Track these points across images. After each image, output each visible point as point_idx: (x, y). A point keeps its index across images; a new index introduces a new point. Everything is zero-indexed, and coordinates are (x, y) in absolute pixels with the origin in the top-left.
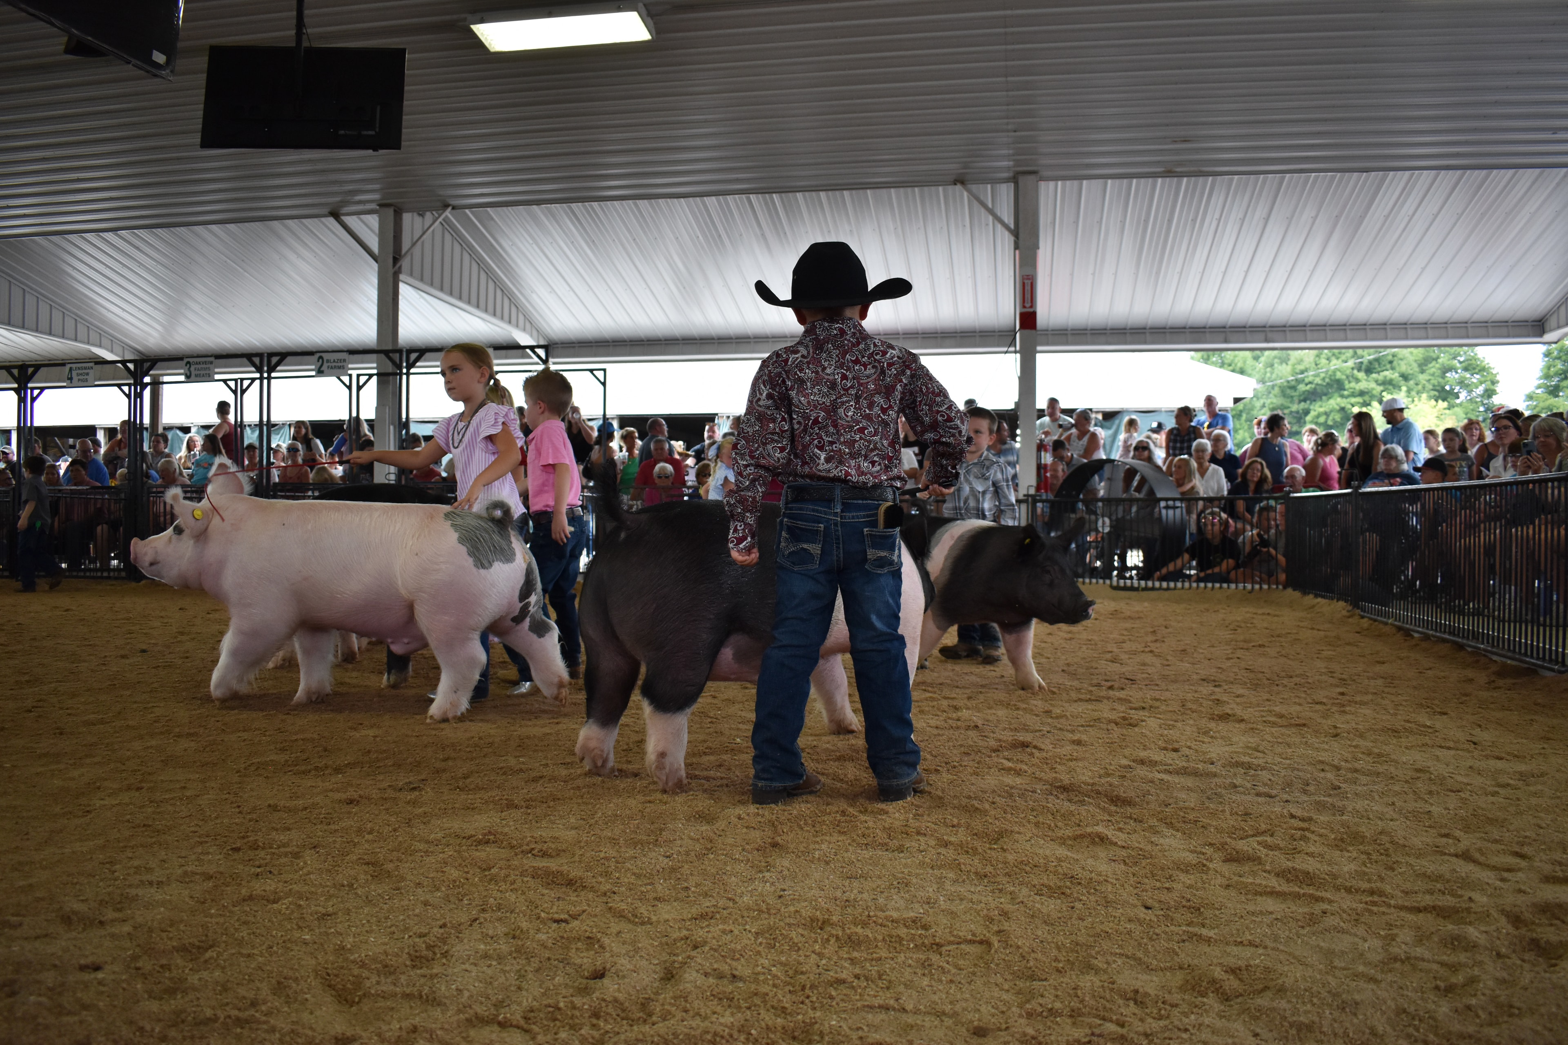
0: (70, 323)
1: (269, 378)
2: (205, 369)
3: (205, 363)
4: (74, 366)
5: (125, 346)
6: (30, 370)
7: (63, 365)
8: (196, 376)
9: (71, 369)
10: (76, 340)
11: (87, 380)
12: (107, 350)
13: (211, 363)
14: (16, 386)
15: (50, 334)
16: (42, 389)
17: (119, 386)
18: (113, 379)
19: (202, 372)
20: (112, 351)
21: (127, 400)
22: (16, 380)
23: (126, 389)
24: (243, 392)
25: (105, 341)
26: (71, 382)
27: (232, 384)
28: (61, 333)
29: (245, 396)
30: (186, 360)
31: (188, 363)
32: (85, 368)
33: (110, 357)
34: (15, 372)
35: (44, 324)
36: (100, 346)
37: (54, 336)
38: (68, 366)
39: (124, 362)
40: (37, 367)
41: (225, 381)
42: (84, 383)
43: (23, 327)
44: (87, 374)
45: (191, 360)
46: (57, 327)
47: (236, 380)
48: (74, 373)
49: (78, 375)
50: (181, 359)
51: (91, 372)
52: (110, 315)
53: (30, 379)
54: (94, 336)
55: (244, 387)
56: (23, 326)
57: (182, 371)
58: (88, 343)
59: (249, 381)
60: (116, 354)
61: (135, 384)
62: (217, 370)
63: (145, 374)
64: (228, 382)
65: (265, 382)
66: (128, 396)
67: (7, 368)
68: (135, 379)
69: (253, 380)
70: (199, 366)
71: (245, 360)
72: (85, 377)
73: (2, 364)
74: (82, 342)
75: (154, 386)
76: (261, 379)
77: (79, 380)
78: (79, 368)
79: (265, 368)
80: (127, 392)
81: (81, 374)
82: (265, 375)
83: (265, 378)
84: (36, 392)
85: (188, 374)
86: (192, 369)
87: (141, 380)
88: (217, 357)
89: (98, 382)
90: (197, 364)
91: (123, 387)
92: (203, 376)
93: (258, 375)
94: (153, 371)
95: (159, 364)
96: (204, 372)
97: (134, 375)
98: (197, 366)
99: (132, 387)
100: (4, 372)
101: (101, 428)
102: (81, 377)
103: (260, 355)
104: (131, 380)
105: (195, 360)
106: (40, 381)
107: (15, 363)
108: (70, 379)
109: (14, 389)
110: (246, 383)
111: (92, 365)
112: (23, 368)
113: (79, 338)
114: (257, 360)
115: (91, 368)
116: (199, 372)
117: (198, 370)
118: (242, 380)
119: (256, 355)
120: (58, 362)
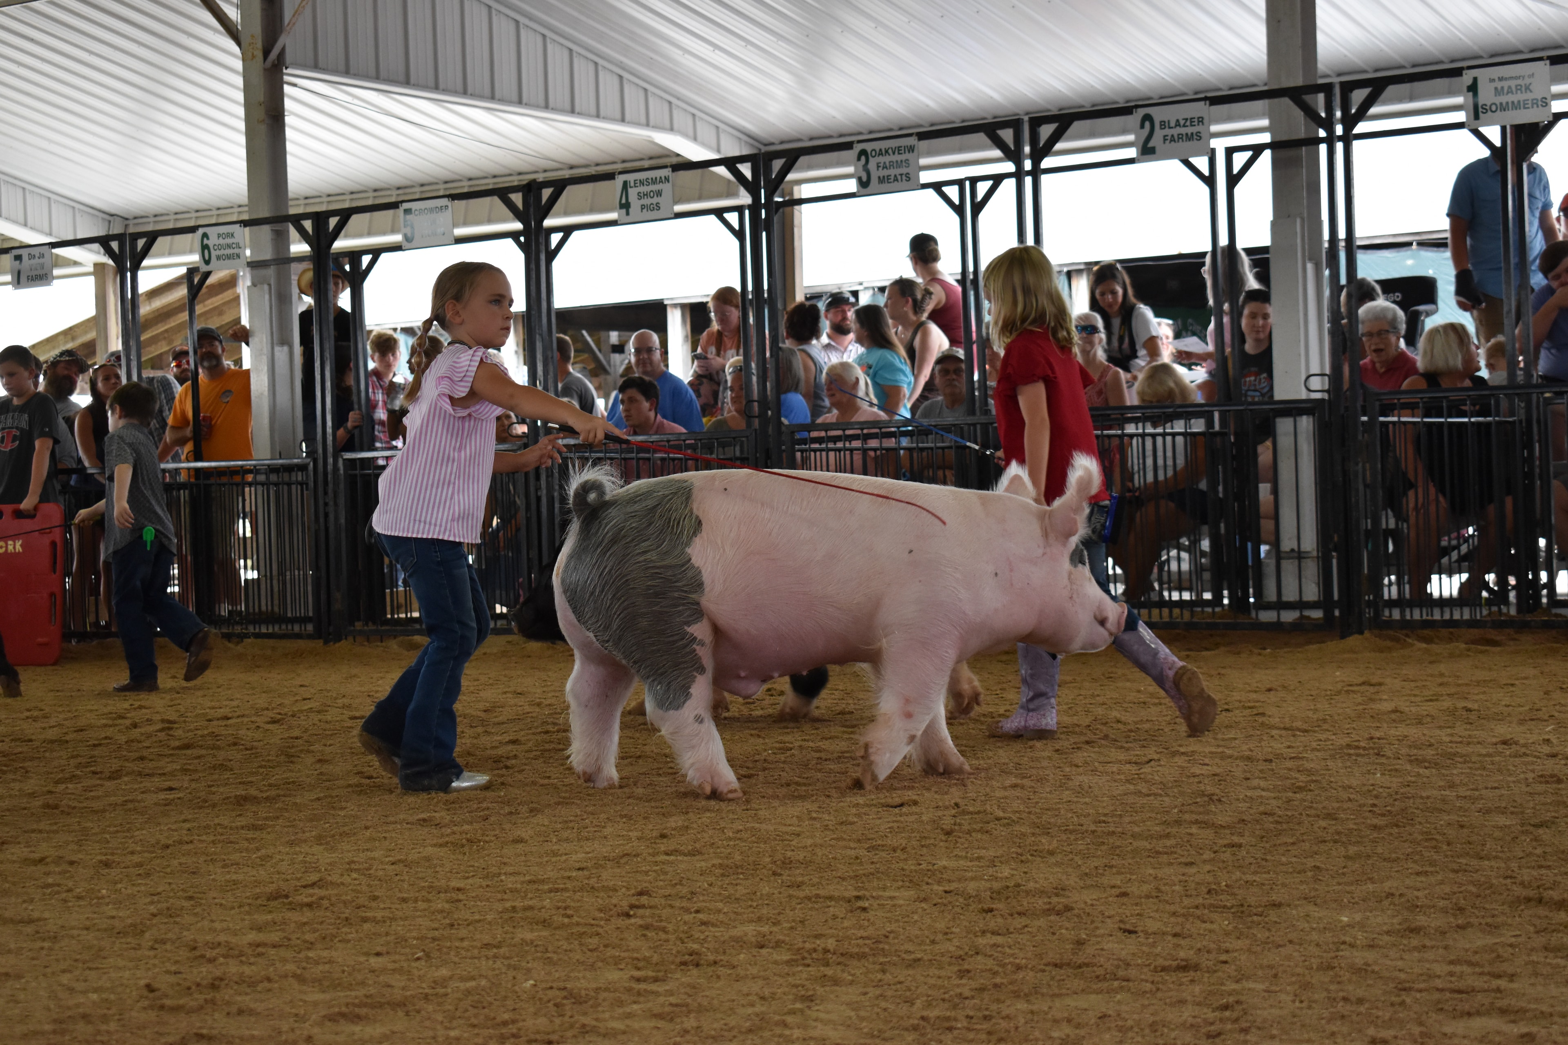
0: (608, 84)
1: (1036, 173)
2: (899, 164)
3: (898, 150)
4: (631, 177)
5: (720, 126)
6: (546, 193)
7: (609, 176)
8: (881, 180)
9: (625, 185)
10: (623, 120)
11: (658, 207)
12: (685, 135)
13: (911, 149)
14: (518, 226)
15: (572, 111)
16: (567, 230)
17: (719, 213)
18: (700, 198)
19: (892, 172)
20: (695, 139)
21: (736, 243)
22: (518, 215)
23: (733, 218)
24: (977, 208)
25: (679, 118)
26: (629, 212)
27: (953, 192)
28: (593, 111)
29: (982, 216)
30: (858, 148)
31: (863, 153)
32: (654, 181)
33: (695, 152)
34: (517, 198)
35: (559, 93)
36: (670, 129)
37: (580, 114)
38: (620, 179)
39: (730, 163)
40: (559, 186)
41: (937, 187)
42: (654, 211)
43: (520, 102)
44: (659, 193)
45: (868, 147)
46: (585, 98)
47: (960, 183)
48: (633, 193)
49: (640, 196)
50: (848, 146)
51: (666, 188)
52: (688, 62)
53: (546, 211)
54: (658, 110)
55: (979, 197)
56: (520, 99)
57: (851, 170)
58: (648, 125)
59: (989, 183)
60: (704, 145)
61: (754, 208)
62: (923, 161)
63: (775, 185)
64: (945, 189)
65: (1028, 181)
66: (739, 234)
67: (502, 193)
68: (756, 197)
69: (997, 179)
70: (886, 159)
71: (981, 137)
72: (655, 200)
73: (490, 184)
74: (636, 124)
75: (787, 209)
76: (1019, 175)
77: (643, 207)
78: (642, 183)
79: (1027, 149)
80: (736, 226)
81: (646, 195)
82: (1028, 165)
83: (1028, 173)
84: (555, 238)
85: (864, 179)
86: (872, 165)
87: (769, 197)
88: (923, 136)
89: (678, 208)
90: (880, 153)
91: (726, 215)
92: (896, 179)
93: (1009, 167)
94: (790, 177)
95: (803, 160)
96: (897, 171)
97: (752, 188)
98: (881, 159)
99: (747, 212)
100: (496, 199)
101: (675, 306)
102: (647, 201)
103: (1015, 124)
104: (745, 198)
105: (877, 145)
106: (566, 214)
107: (515, 181)
108: (625, 206)
109: (514, 235)
110: (983, 188)
111: (666, 172)
112: (531, 189)
113: (628, 117)
114: (1007, 135)
115: (667, 179)
116: (886, 172)
117: (885, 167)
118: (974, 181)
119: (1005, 124)
120: (592, 171)
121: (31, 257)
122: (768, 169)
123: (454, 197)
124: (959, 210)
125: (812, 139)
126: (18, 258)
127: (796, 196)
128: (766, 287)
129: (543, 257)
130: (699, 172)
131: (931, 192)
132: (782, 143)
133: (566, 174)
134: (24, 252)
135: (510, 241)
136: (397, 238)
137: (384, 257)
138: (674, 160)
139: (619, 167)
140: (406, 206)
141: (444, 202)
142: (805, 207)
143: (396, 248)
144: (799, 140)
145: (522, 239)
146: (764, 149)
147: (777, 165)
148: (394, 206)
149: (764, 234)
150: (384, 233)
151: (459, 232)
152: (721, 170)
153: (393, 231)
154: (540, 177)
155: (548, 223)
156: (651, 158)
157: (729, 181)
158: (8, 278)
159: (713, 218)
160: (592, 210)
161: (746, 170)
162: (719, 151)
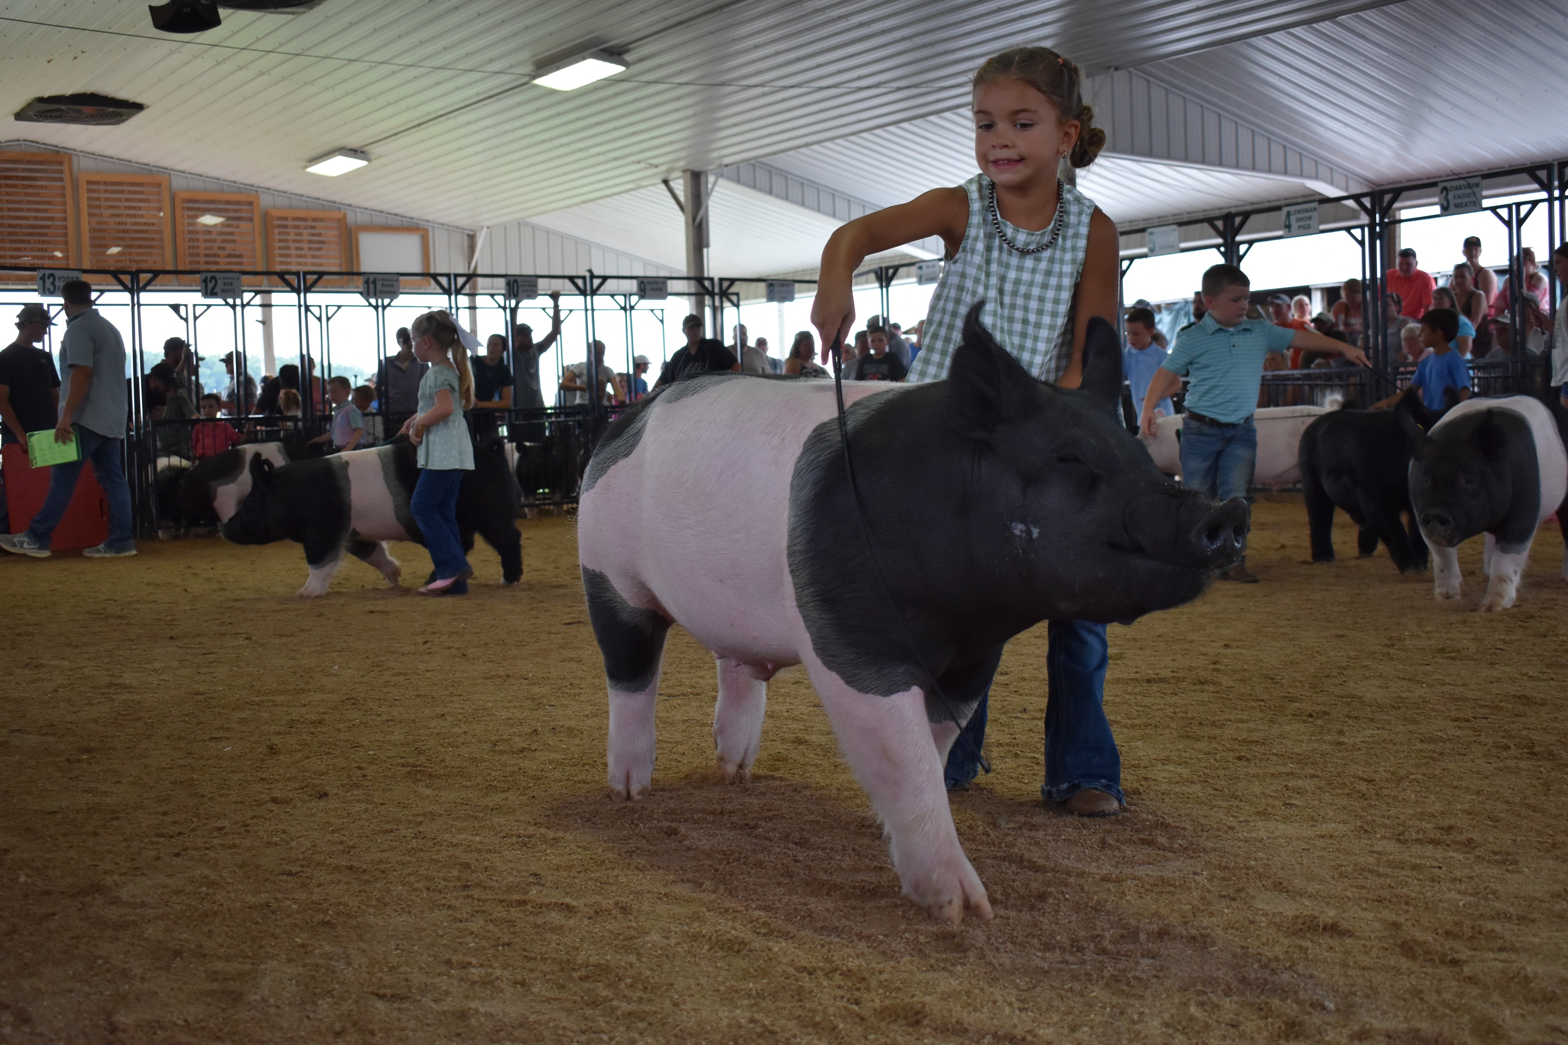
0: (1277, 151)
1: (1562, 199)
2: (1469, 195)
3: (1468, 186)
4: (1292, 209)
5: (1348, 175)
6: (1238, 220)
7: (1278, 208)
8: (1457, 206)
9: (1288, 214)
10: (1286, 173)
11: (1309, 227)
12: (1326, 182)
13: (1477, 185)
15: (1254, 168)
16: (1251, 243)
17: (1348, 229)
18: (1335, 220)
19: (1464, 200)
20: (1332, 183)
21: (1359, 248)
22: (1220, 234)
23: (1357, 233)
24: (1521, 222)
25: (1323, 171)
26: (1290, 230)
27: (1504, 213)
28: (1267, 168)
29: (1523, 228)
30: (1441, 185)
31: (1445, 188)
32: (1307, 210)
33: (1332, 192)
34: (1220, 224)
35: (1245, 156)
36: (1316, 178)
37: (1259, 171)
38: (1285, 210)
39: (1357, 198)
40: (1246, 215)
41: (1493, 209)
42: (1306, 229)
44: (1310, 218)
45: (1448, 184)
46: (1261, 160)
47: (1509, 207)
48: (1293, 218)
49: (1298, 220)
50: (1434, 184)
51: (1315, 215)
52: (1328, 135)
53: (1237, 231)
54: (1308, 166)
55: (1522, 215)
56: (1220, 163)
57: (1436, 200)
58: (1301, 175)
59: (1529, 206)
60: (1339, 187)
61: (1372, 226)
62: (1485, 193)
63: (1386, 211)
64: (1499, 210)
65: (1557, 204)
66: (1362, 243)
67: (1210, 221)
68: (1373, 219)
69: (1535, 203)
70: (1460, 192)
71: (1525, 176)
72: (1308, 222)
73: (1201, 216)
74: (1294, 175)
75: (1391, 226)
76: (1550, 200)
77: (1299, 227)
78: (1299, 212)
79: (1556, 183)
80: (1360, 238)
81: (1302, 219)
82: (1556, 193)
83: (1556, 199)
84: (1243, 248)
85: (1445, 205)
86: (1451, 196)
87: (1381, 219)
88: (1485, 176)
89: (1322, 227)
90: (1456, 188)
91: (1352, 231)
92: (1466, 205)
93: (1544, 195)
94: (1396, 205)
95: (1404, 194)
96: (1468, 200)
97: (1371, 213)
98: (1457, 192)
99: (1366, 229)
100: (1206, 226)
101: (1317, 289)
102: (1302, 223)
103: (1547, 166)
104: (1365, 219)
105: (1454, 184)
106: (1249, 232)
107: (1217, 213)
108: (1288, 227)
109: (1217, 247)
110: (1524, 209)
111: (1315, 205)
112: (1228, 218)
113: (1289, 170)
114: (1543, 174)
115: (1315, 209)
116: (1459, 201)
117: (1459, 197)
118: (1518, 205)
119: (1541, 167)
120: (1267, 205)
121: (928, 267)
122: (1381, 200)
123: (1180, 224)
124: (1508, 224)
125: (1408, 181)
126: (920, 268)
127: (1397, 218)
128: (1379, 275)
129: (1235, 260)
130: (1333, 205)
131: (1489, 212)
132: (1389, 184)
133: (1249, 208)
134: (924, 265)
135: (1214, 250)
136: (1144, 250)
137: (1136, 261)
138: (1318, 197)
139: (1283, 202)
140: (1150, 230)
141: (1174, 227)
142: (1402, 224)
143: (1144, 256)
144: (1400, 182)
145: (1222, 249)
146: (1377, 189)
147: (1387, 198)
148: (1143, 230)
149: (1378, 242)
150: (1135, 247)
151: (1183, 245)
152: (1351, 203)
153: (1141, 246)
154: (1233, 210)
155: (1239, 238)
156: (1303, 196)
157: (1353, 210)
158: (914, 280)
159: (1344, 233)
160: (1266, 230)
161: (1367, 202)
162: (1347, 190)
